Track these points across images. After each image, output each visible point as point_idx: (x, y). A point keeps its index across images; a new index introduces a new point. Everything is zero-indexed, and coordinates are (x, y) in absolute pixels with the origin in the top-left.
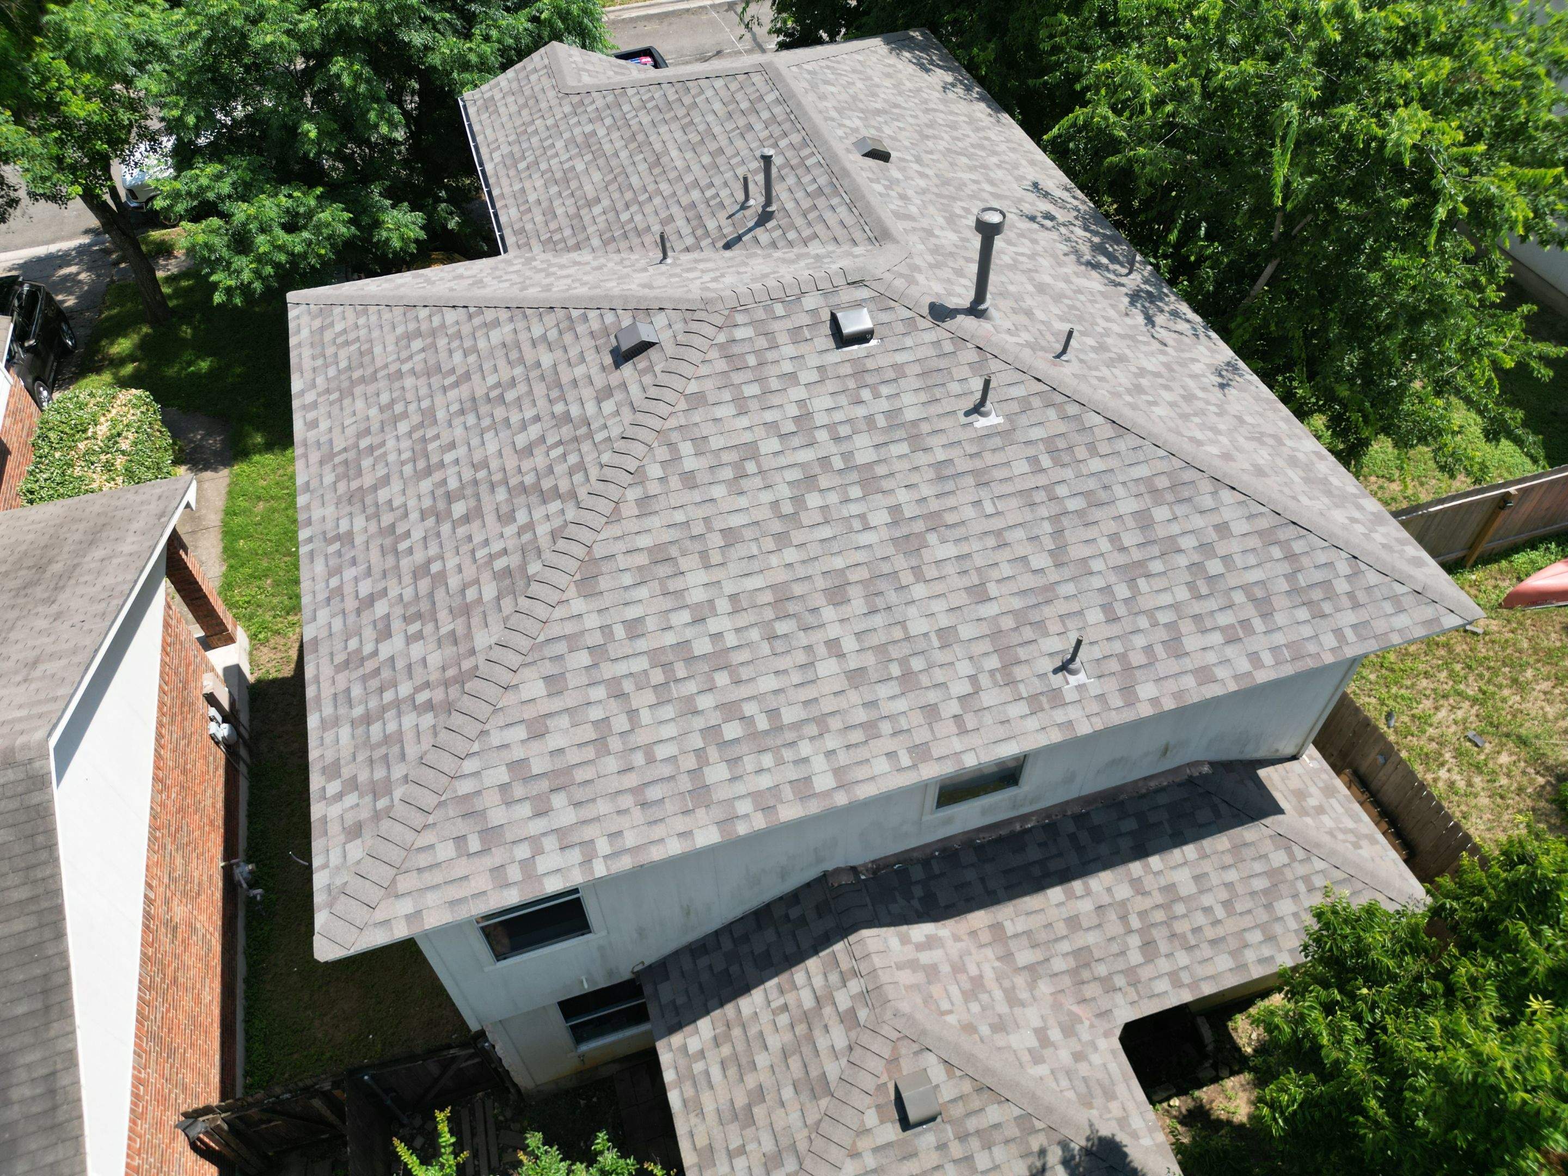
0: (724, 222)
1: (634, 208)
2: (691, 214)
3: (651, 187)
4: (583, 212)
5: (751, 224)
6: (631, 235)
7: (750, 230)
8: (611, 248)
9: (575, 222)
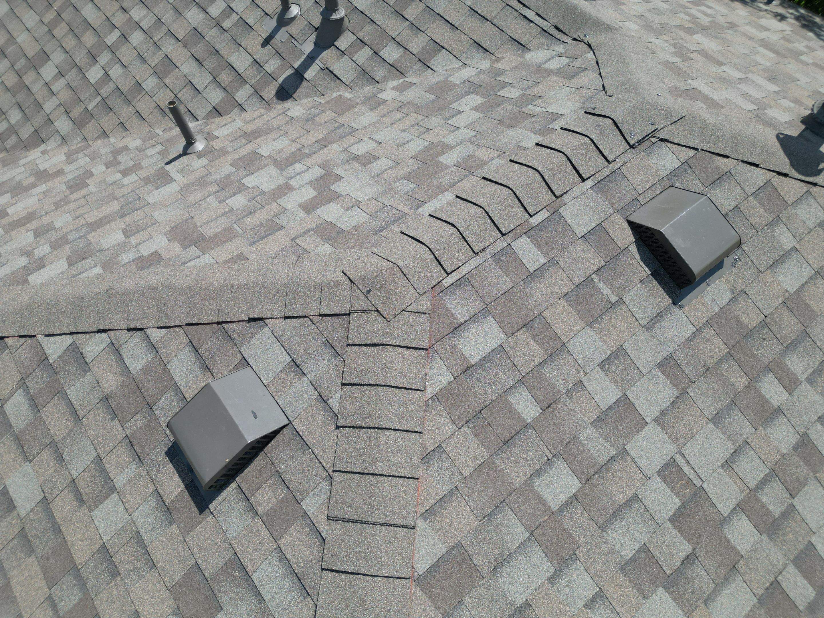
0: (261, 54)
1: (104, 58)
2: (199, 50)
3: (119, 19)
4: (29, 78)
5: (308, 47)
6: (115, 102)
7: (311, 58)
8: (91, 129)
9: (21, 97)
